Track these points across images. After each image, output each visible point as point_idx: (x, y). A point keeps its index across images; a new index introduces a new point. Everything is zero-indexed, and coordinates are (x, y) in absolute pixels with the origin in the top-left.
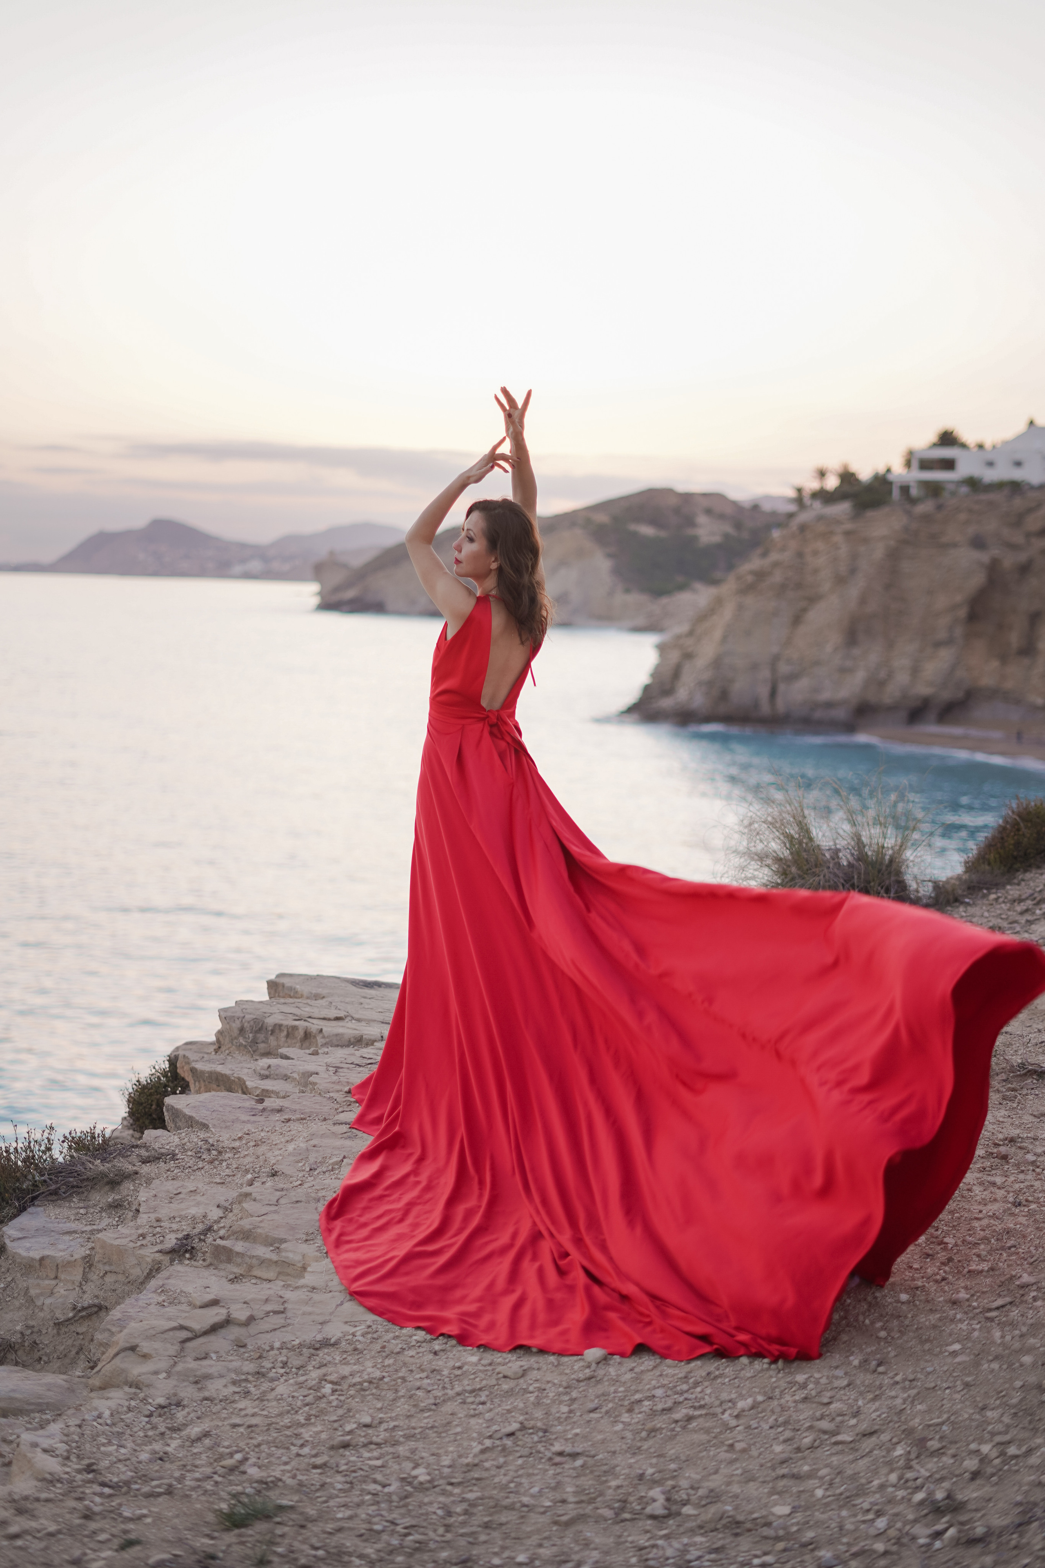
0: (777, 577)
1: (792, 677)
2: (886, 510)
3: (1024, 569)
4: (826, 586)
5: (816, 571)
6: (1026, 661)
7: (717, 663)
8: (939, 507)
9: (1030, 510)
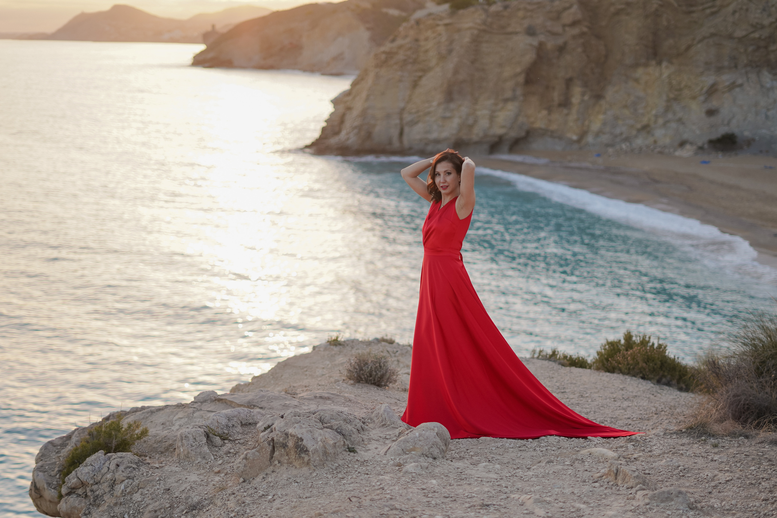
0: (401, 56)
1: (413, 123)
2: (471, 9)
3: (562, 49)
4: (433, 62)
5: (427, 51)
6: (565, 111)
7: (364, 114)
8: (506, 7)
9: (566, 9)
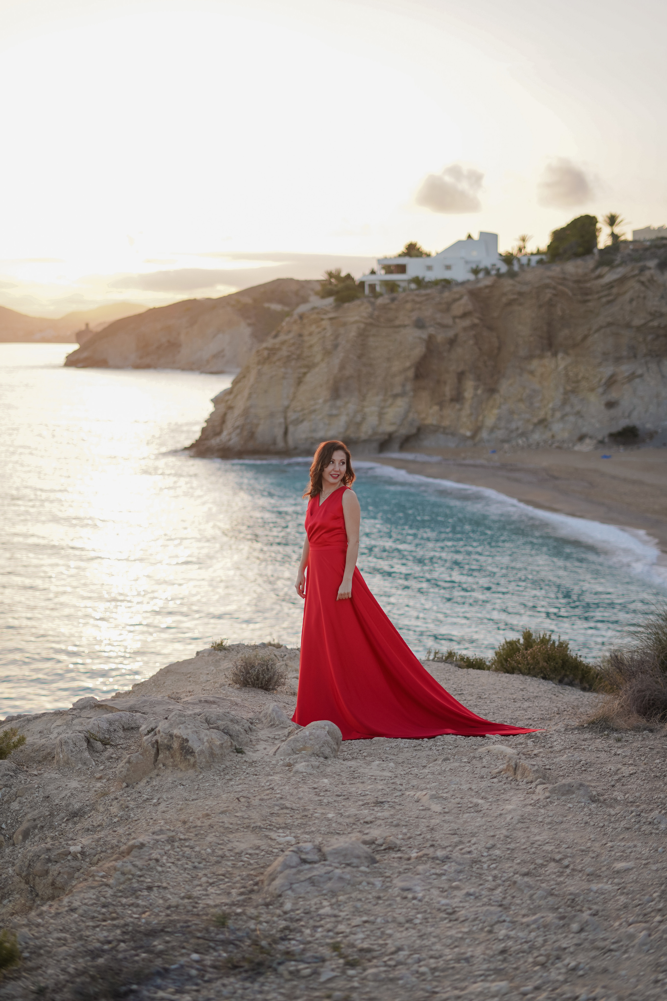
0: (284, 352)
1: (298, 422)
2: (357, 302)
3: (452, 342)
4: (318, 358)
5: (311, 346)
6: (458, 406)
7: (246, 413)
8: (393, 300)
9: (455, 300)
